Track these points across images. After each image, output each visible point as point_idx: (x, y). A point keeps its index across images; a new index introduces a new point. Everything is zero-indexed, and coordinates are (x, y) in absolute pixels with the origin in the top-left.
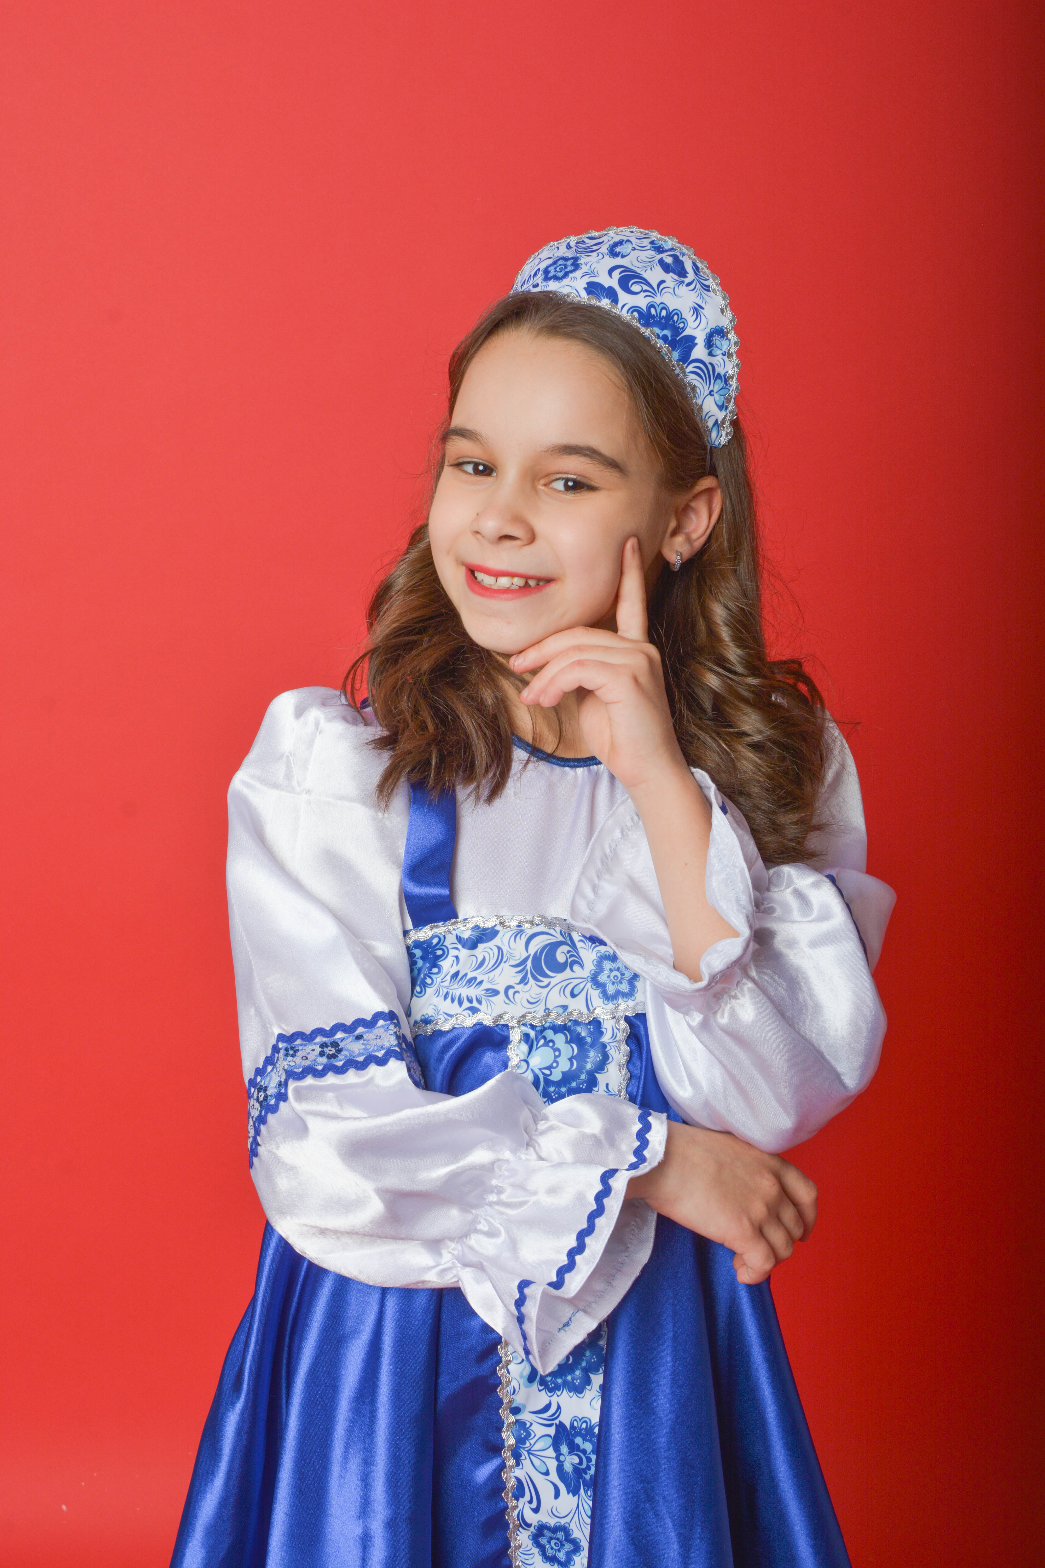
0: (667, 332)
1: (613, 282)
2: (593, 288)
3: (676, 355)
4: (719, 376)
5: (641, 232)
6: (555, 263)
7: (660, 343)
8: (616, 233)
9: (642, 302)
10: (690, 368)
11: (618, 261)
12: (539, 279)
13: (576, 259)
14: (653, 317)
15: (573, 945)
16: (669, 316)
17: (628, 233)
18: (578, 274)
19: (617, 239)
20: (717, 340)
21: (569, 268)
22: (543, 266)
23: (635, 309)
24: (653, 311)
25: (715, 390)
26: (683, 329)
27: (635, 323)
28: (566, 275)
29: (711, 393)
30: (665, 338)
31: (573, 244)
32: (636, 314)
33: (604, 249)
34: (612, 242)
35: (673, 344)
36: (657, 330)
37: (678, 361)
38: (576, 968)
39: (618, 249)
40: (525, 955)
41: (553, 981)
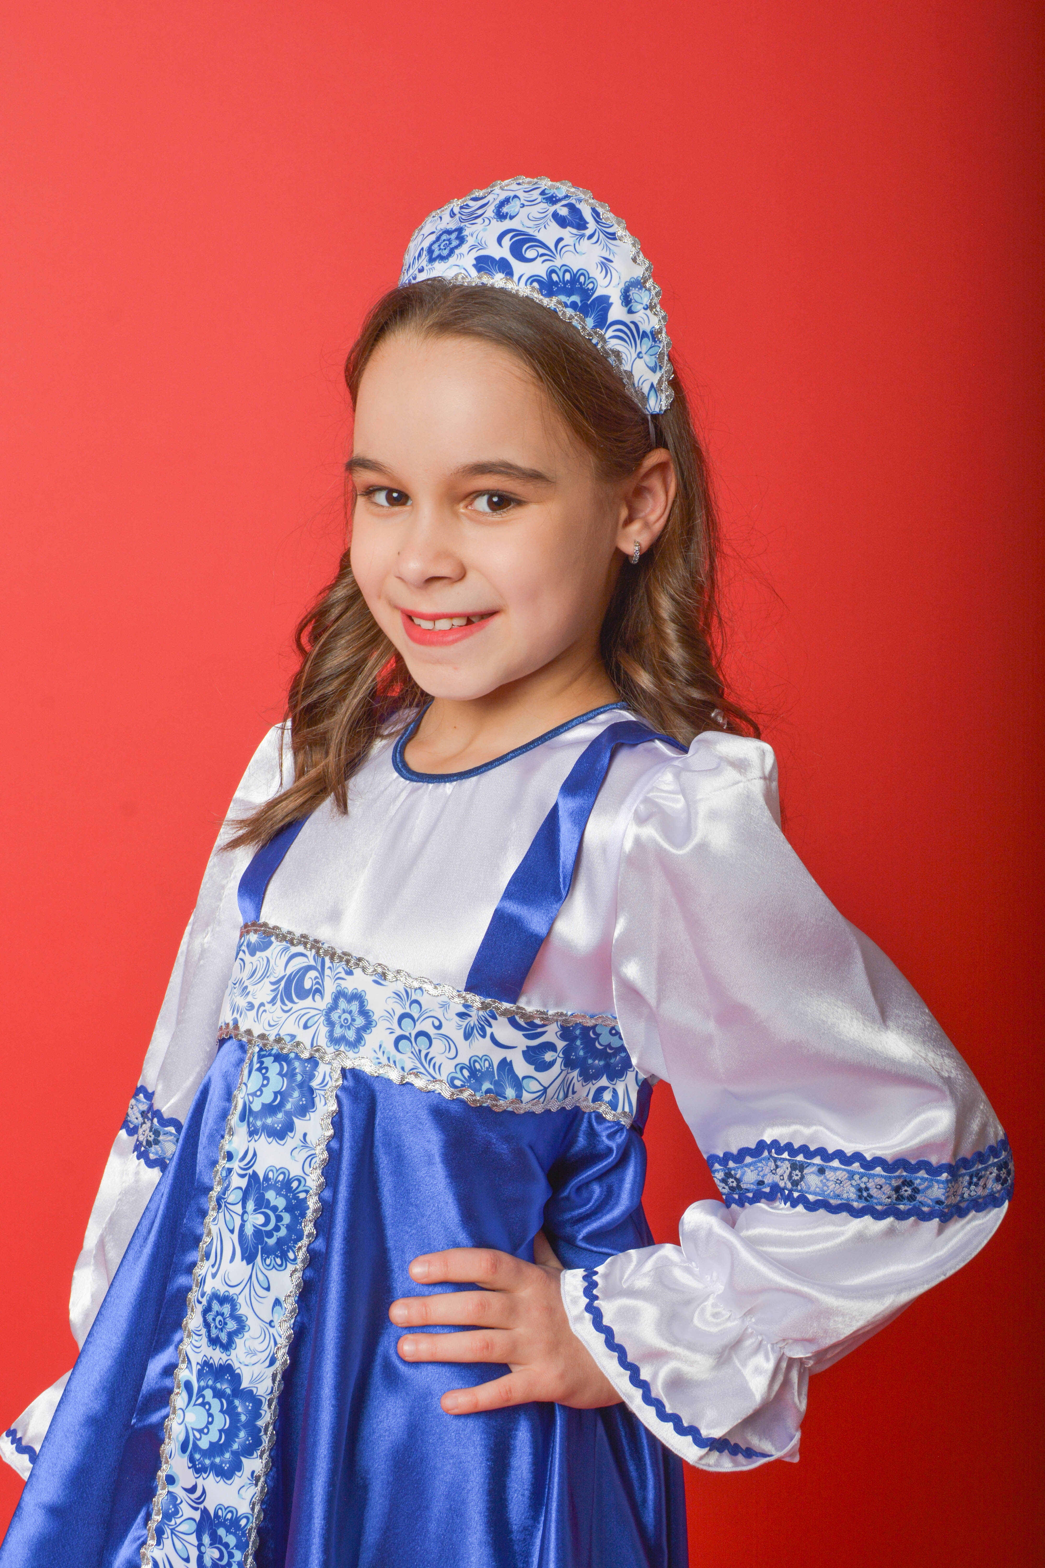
0: (576, 298)
1: (503, 252)
2: (484, 263)
3: (590, 322)
4: (645, 334)
5: (529, 183)
6: (438, 239)
7: (569, 312)
8: (502, 189)
9: (540, 268)
10: (610, 333)
11: (507, 224)
12: (424, 261)
13: (460, 230)
14: (556, 284)
15: (322, 973)
16: (575, 279)
17: (514, 186)
18: (464, 248)
19: (503, 195)
20: (634, 294)
21: (455, 243)
22: (426, 244)
23: (534, 279)
24: (555, 277)
25: (644, 351)
26: (594, 290)
27: (537, 295)
28: (452, 252)
29: (639, 356)
30: (574, 305)
31: (456, 210)
32: (535, 285)
33: (490, 212)
34: (497, 202)
35: (584, 309)
36: (563, 298)
37: (595, 327)
38: (317, 997)
39: (505, 210)
40: (282, 974)
41: (295, 1007)
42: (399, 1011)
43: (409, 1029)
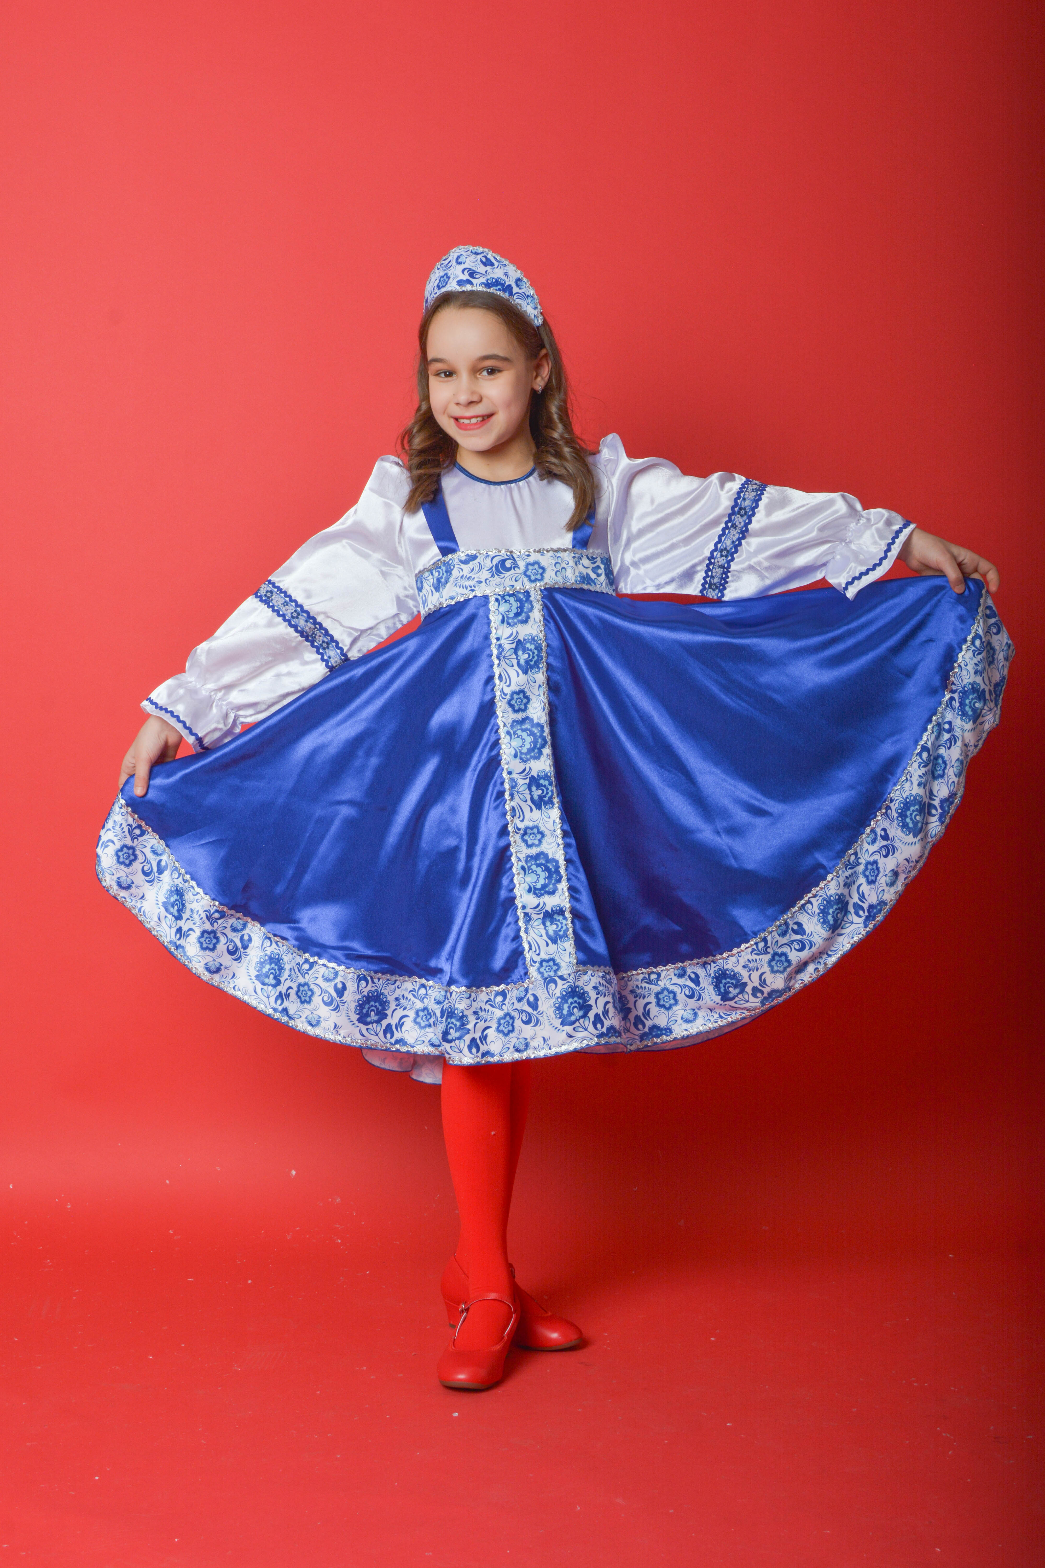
0: (499, 287)
1: (466, 277)
2: (460, 283)
3: (507, 295)
4: (528, 296)
5: (464, 248)
6: (439, 278)
7: (498, 293)
8: (453, 253)
9: (483, 280)
10: (515, 297)
11: (463, 266)
12: (437, 289)
13: (445, 274)
14: (490, 283)
15: (514, 559)
16: (497, 280)
17: (458, 251)
18: (451, 280)
19: (456, 256)
20: (520, 282)
21: (447, 278)
22: (435, 283)
23: (481, 284)
24: (489, 282)
26: (505, 283)
27: (485, 290)
28: (447, 282)
29: (528, 304)
30: (499, 290)
31: (440, 267)
32: (483, 285)
33: (454, 263)
34: (455, 259)
35: (504, 290)
36: (495, 288)
37: (509, 296)
38: (516, 569)
39: (460, 260)
40: (491, 565)
41: (506, 576)
42: (554, 562)
43: (559, 567)
